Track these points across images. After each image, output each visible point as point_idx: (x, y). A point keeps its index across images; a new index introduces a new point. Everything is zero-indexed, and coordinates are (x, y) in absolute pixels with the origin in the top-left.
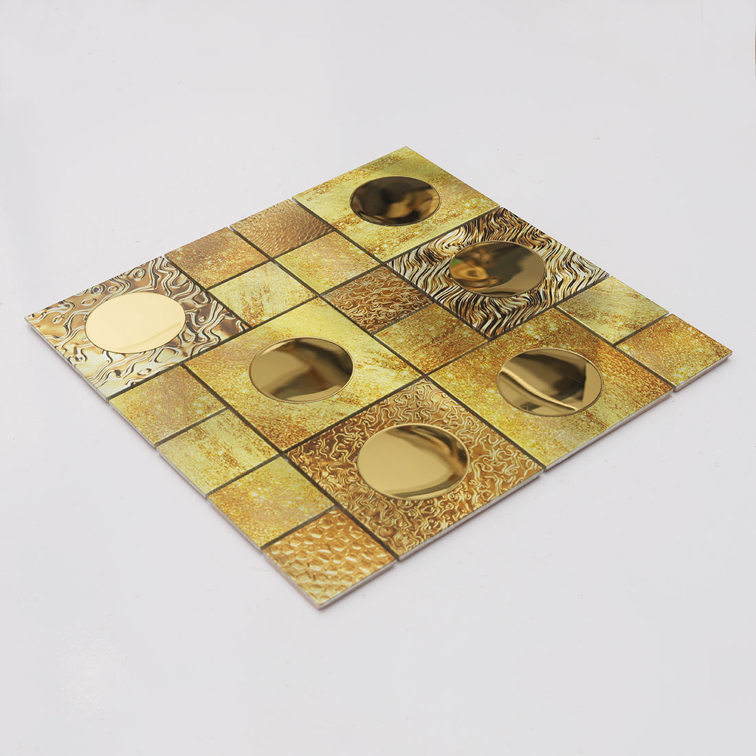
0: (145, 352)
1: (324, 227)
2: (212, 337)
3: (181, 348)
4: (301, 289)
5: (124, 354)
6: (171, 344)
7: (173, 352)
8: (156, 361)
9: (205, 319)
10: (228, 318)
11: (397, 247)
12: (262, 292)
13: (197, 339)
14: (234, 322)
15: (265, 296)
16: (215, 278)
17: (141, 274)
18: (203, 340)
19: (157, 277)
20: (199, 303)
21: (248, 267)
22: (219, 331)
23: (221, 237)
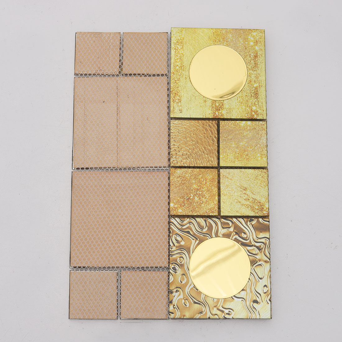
0: (249, 279)
1: (212, 123)
2: (263, 240)
3: (260, 260)
4: (257, 172)
5: (243, 290)
6: (253, 263)
7: (260, 266)
8: (261, 279)
9: (245, 233)
10: (253, 223)
11: (260, 104)
12: (244, 192)
13: (259, 248)
14: (258, 221)
15: (248, 192)
16: (213, 205)
17: (179, 239)
18: (262, 246)
19: (188, 232)
20: (229, 228)
21: (216, 183)
22: (261, 234)
23: (178, 177)
